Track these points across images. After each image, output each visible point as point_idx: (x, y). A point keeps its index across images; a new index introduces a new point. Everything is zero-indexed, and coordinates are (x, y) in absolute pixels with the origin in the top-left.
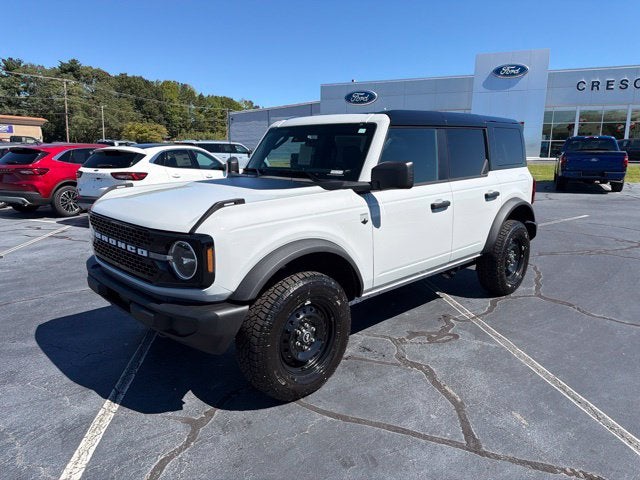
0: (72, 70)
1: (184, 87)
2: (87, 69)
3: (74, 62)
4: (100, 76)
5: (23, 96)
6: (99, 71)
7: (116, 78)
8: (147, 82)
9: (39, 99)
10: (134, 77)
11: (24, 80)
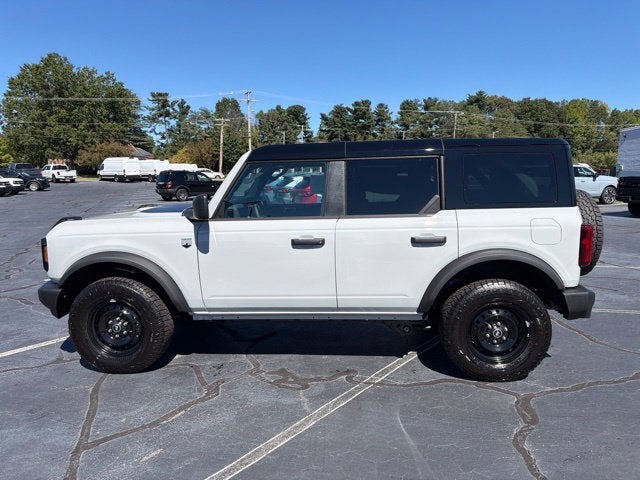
0: (477, 101)
1: (595, 104)
2: (491, 98)
3: (481, 93)
4: (503, 103)
5: (434, 128)
6: (503, 98)
7: (519, 103)
8: (550, 103)
9: (445, 130)
10: (536, 100)
11: (437, 115)
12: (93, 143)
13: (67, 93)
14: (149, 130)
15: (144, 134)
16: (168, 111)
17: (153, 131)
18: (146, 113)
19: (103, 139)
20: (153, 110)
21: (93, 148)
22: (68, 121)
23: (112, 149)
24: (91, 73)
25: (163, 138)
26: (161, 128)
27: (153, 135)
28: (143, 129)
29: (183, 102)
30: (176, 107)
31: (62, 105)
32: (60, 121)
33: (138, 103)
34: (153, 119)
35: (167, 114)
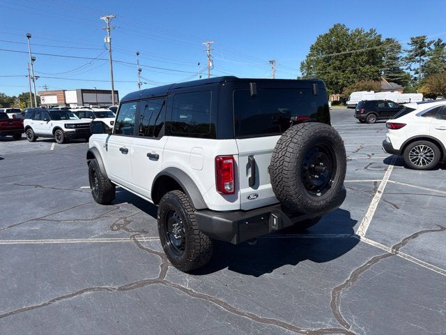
12: (353, 82)
13: (341, 49)
14: (406, 67)
15: (400, 72)
16: (424, 51)
17: (409, 68)
18: (405, 55)
19: (360, 78)
20: (411, 51)
21: (353, 85)
22: (339, 68)
23: (366, 85)
24: (359, 33)
25: (417, 73)
26: (416, 66)
27: (409, 71)
28: (401, 68)
29: (440, 40)
30: (432, 47)
31: (336, 58)
32: (335, 69)
33: (399, 47)
34: (410, 59)
35: (423, 53)
